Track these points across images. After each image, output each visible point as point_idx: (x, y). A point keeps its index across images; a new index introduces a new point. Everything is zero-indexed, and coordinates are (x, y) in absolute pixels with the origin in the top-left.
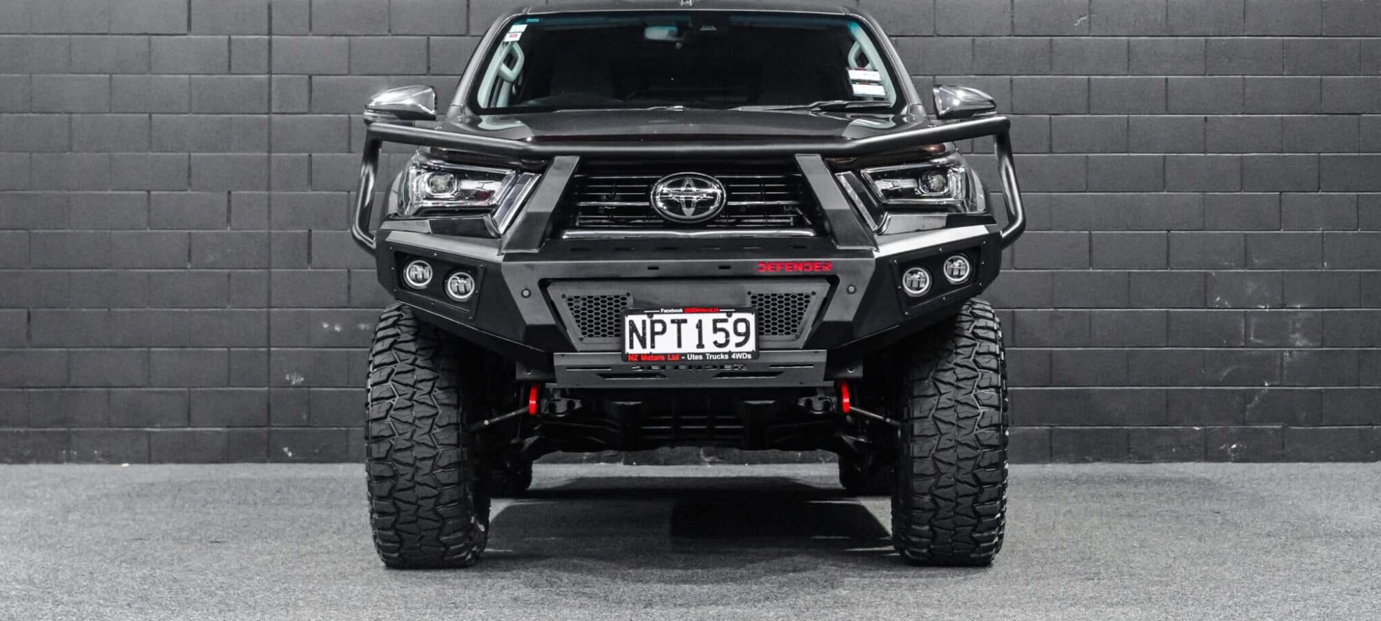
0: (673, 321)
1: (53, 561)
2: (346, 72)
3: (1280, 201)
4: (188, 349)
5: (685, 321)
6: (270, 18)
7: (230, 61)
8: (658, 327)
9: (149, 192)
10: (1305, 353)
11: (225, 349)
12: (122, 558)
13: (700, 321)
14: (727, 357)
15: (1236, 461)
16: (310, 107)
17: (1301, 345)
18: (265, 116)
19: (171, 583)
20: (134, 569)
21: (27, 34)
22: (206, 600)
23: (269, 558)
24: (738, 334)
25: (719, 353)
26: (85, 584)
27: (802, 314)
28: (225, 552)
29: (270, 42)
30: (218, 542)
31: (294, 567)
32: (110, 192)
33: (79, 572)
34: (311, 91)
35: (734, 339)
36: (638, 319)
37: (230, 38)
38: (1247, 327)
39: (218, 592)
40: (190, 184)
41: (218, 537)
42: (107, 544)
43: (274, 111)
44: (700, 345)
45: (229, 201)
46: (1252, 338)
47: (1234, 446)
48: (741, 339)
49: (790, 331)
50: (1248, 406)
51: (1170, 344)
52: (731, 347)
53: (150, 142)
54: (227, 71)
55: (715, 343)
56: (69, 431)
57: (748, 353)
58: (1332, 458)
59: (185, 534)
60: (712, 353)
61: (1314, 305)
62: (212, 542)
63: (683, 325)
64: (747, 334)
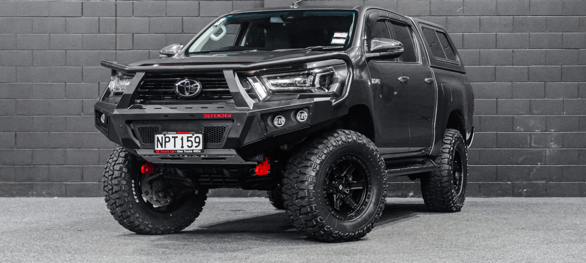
0: (173, 137)
1: (10, 239)
2: (148, 32)
3: (545, 85)
4: (82, 149)
5: (177, 137)
6: (116, 10)
7: (99, 28)
8: (167, 140)
9: (65, 83)
10: (556, 151)
11: (98, 149)
12: (39, 238)
13: (182, 137)
14: (192, 152)
15: (526, 197)
16: (133, 47)
17: (554, 147)
18: (114, 51)
19: (55, 247)
20: (42, 242)
21: (14, 17)
22: (66, 255)
23: (99, 237)
24: (196, 142)
25: (189, 150)
26: (19, 248)
27: (223, 134)
28: (82, 235)
29: (116, 20)
30: (81, 231)
31: (107, 241)
32: (49, 83)
33: (19, 243)
34: (133, 40)
35: (195, 144)
36: (160, 136)
37: (99, 18)
38: (531, 139)
39: (72, 252)
40: (83, 80)
41: (82, 229)
42: (35, 231)
43: (118, 48)
44: (182, 147)
45: (99, 87)
46: (533, 144)
47: (525, 190)
48: (197, 144)
49: (218, 141)
50: (531, 173)
51: (498, 147)
52: (193, 148)
53: (66, 62)
54: (98, 32)
55: (188, 146)
56: (32, 183)
57: (199, 150)
58: (567, 195)
59: (68, 227)
60: (186, 150)
61: (559, 131)
62: (78, 231)
63: (176, 139)
64: (199, 143)
